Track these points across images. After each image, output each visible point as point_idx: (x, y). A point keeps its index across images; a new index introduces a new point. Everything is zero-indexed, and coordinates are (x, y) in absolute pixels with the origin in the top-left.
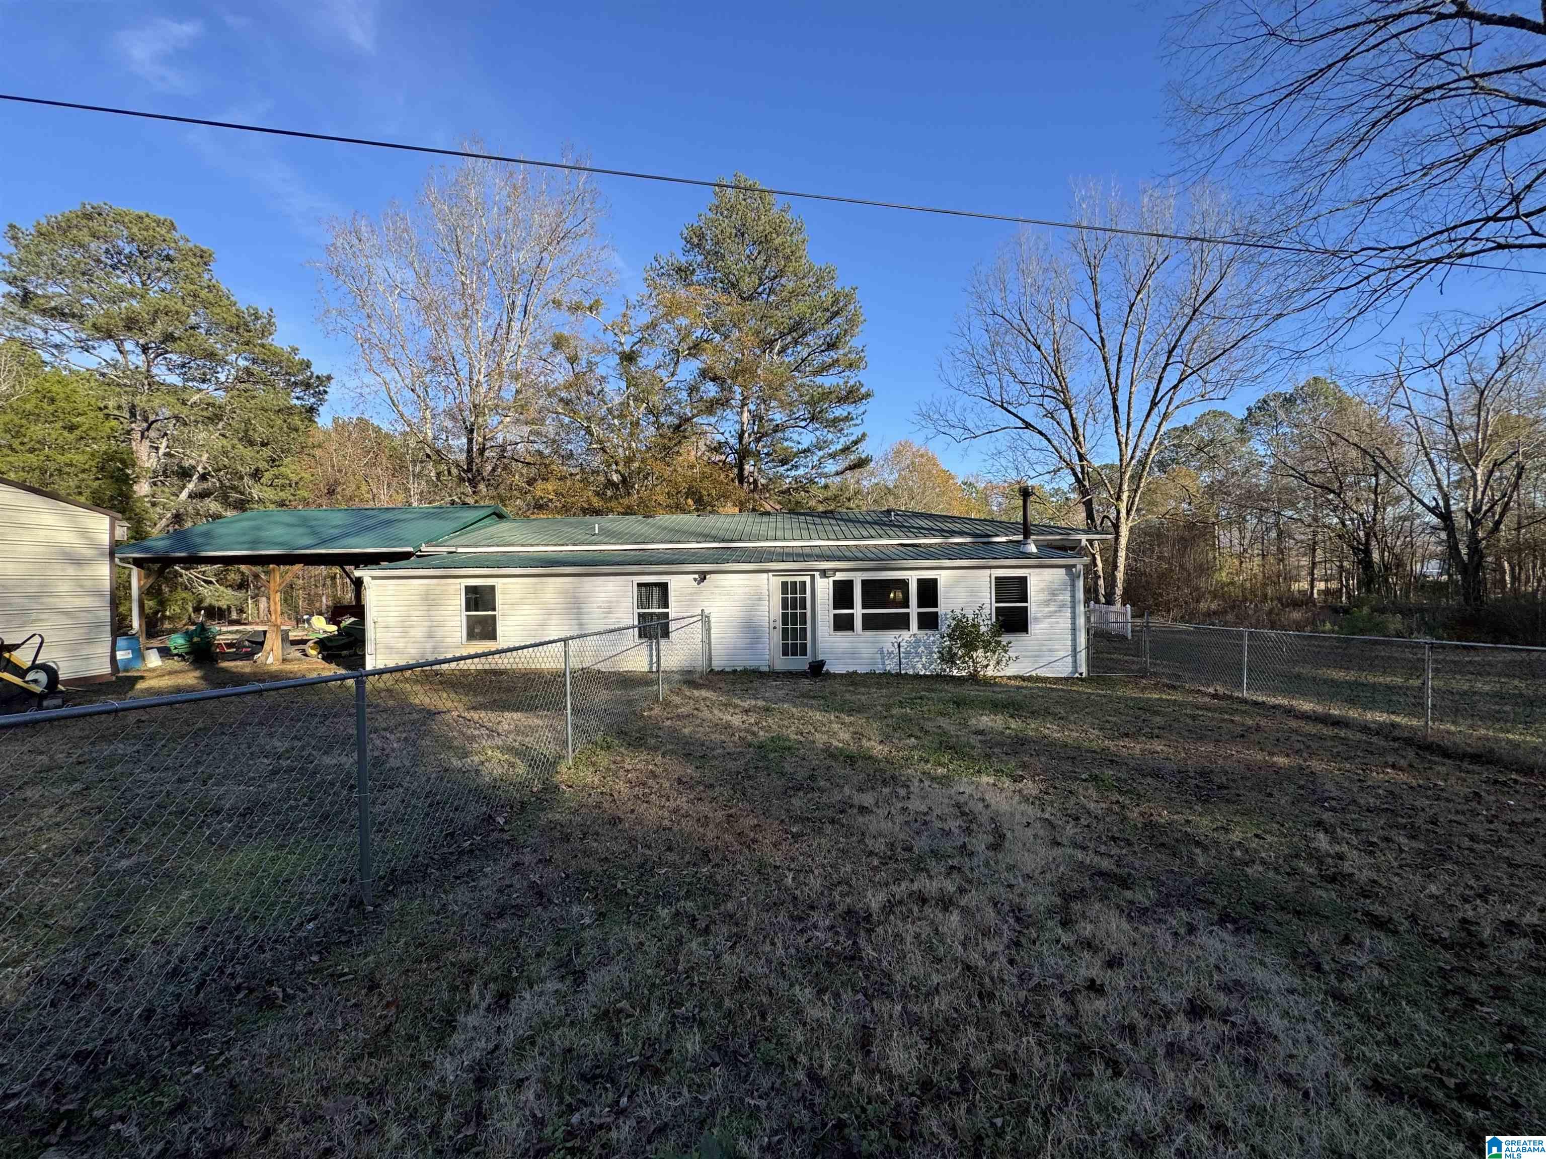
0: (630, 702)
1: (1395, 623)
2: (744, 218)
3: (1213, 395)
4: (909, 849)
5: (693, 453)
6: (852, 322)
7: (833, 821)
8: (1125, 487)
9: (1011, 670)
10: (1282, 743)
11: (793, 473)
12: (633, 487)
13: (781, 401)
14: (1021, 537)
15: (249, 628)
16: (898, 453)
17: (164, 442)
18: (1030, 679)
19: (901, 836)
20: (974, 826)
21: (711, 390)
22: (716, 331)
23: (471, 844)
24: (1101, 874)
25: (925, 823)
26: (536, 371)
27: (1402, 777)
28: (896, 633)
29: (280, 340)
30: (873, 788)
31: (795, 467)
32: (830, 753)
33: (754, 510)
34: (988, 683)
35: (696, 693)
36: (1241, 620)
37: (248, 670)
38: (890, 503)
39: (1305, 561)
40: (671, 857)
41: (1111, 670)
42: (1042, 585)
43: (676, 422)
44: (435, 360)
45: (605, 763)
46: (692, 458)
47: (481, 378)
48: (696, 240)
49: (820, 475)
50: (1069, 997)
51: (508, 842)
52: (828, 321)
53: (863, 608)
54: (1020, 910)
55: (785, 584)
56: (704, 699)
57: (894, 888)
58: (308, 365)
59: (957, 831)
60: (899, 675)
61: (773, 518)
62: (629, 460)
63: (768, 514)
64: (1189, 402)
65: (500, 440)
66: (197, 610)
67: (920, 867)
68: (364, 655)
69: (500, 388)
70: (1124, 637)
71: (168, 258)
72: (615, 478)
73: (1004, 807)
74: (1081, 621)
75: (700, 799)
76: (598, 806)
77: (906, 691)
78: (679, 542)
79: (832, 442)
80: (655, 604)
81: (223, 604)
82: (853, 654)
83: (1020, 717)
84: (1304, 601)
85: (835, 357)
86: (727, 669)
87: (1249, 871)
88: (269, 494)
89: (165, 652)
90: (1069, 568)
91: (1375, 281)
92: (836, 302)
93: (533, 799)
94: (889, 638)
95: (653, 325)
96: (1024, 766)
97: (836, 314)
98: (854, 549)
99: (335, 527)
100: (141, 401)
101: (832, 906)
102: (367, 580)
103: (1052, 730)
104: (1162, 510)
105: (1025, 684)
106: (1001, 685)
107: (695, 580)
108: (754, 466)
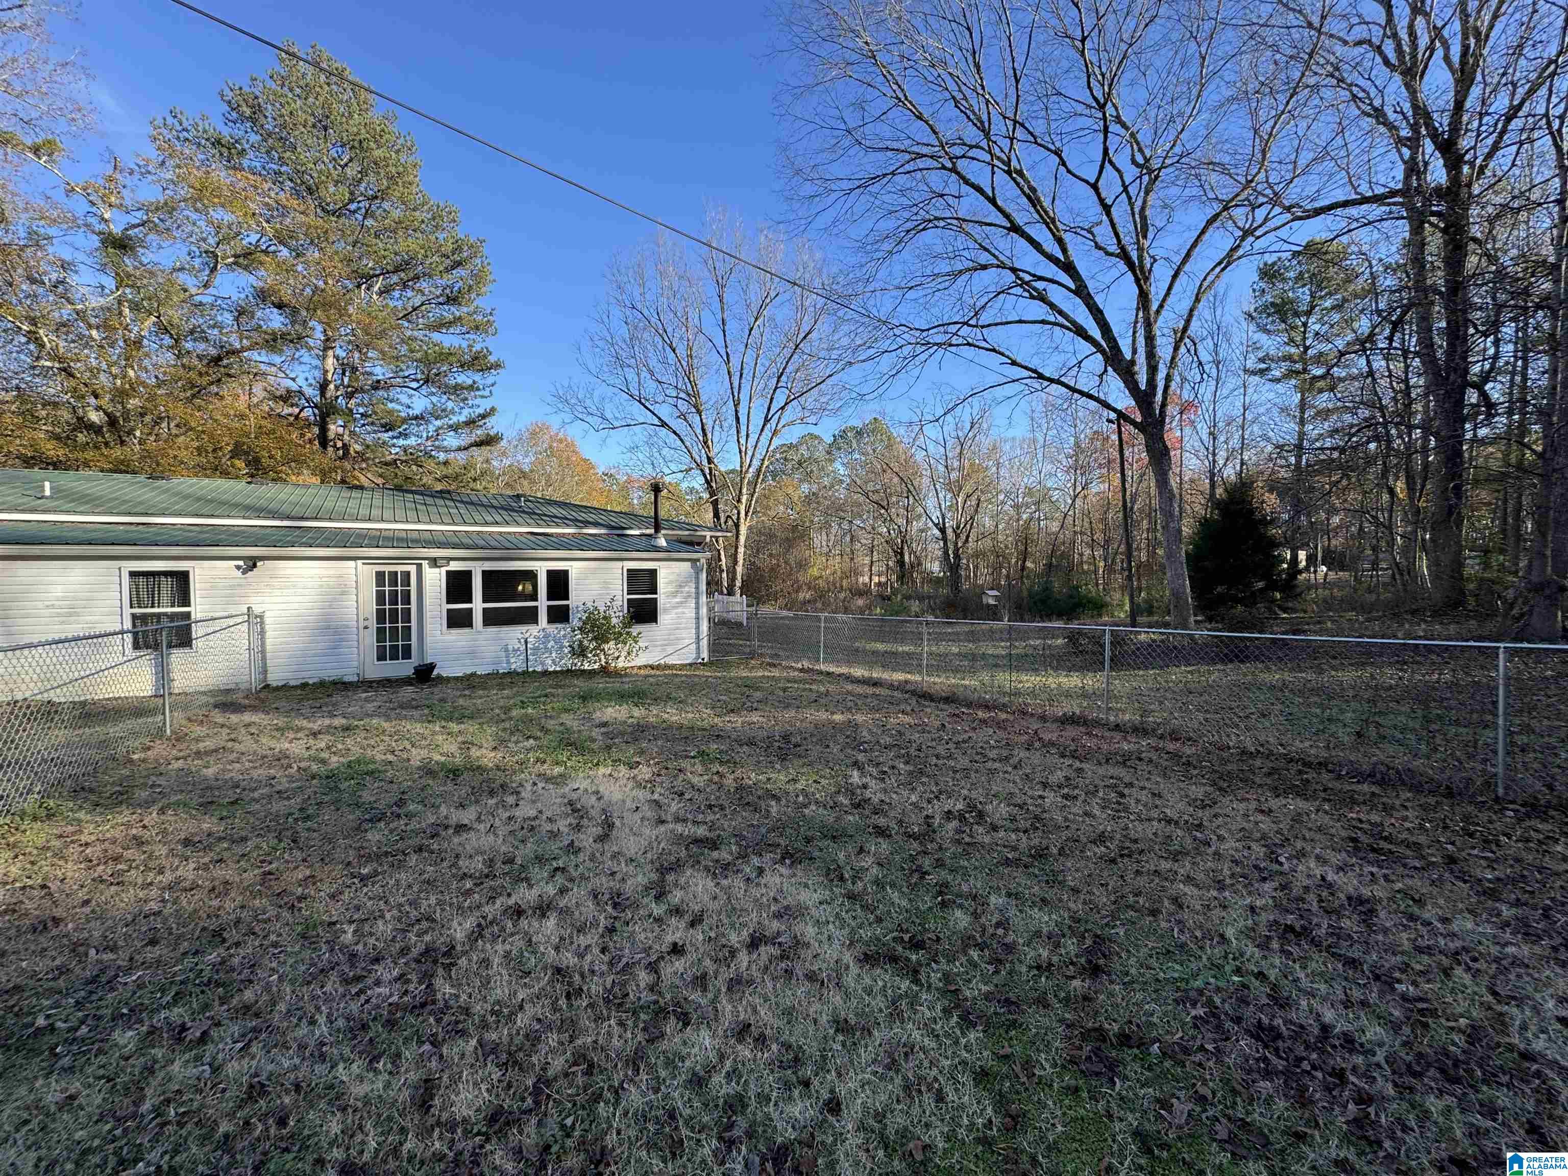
0: (103, 744)
1: (915, 606)
2: (327, 105)
3: (809, 420)
4: (510, 861)
5: (244, 398)
6: (478, 277)
7: (419, 850)
8: (744, 491)
9: (642, 660)
10: (840, 704)
11: (401, 442)
12: (130, 433)
13: (382, 352)
14: (652, 531)
16: (534, 434)
18: (658, 667)
19: (503, 849)
20: (585, 822)
21: (276, 321)
22: (281, 243)
24: (697, 841)
25: (532, 829)
27: (907, 719)
28: (523, 628)
30: (477, 802)
31: (406, 436)
32: (428, 771)
33: (343, 481)
34: (618, 674)
35: (234, 718)
36: (826, 605)
38: (524, 487)
39: (867, 560)
40: (152, 953)
41: (727, 653)
42: (672, 577)
43: (213, 352)
45: (39, 840)
46: (242, 405)
48: (248, 112)
49: (439, 448)
50: (653, 967)
52: (447, 270)
53: (484, 601)
54: (619, 895)
55: (380, 576)
56: (247, 725)
57: (486, 909)
59: (566, 830)
60: (525, 673)
61: (367, 494)
62: (121, 395)
63: (361, 488)
64: (792, 423)
67: (522, 878)
70: (741, 624)
72: (95, 417)
73: (617, 796)
74: (704, 611)
75: (220, 861)
77: (532, 688)
78: (210, 516)
79: (453, 412)
80: (165, 599)
82: (472, 653)
83: (643, 704)
84: (863, 592)
85: (458, 314)
86: (292, 683)
87: (806, 811)
90: (694, 561)
91: (907, 350)
92: (458, 249)
94: (514, 634)
95: (169, 208)
96: (642, 752)
97: (458, 264)
98: (474, 536)
101: (405, 951)
103: (672, 715)
104: (772, 513)
105: (653, 672)
106: (631, 675)
107: (238, 568)
108: (344, 427)
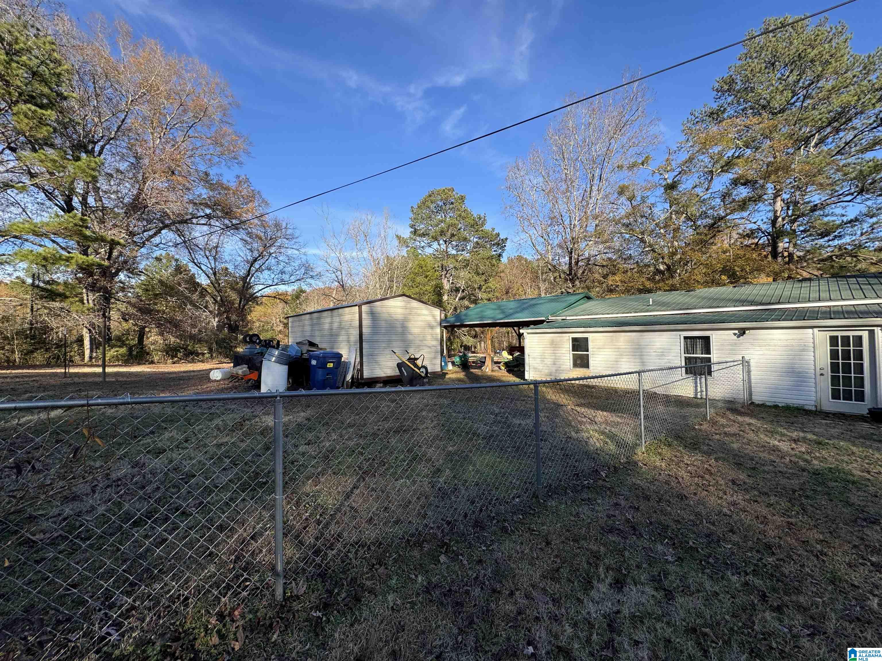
0: (684, 417)
2: (774, 50)
5: (727, 242)
11: (836, 242)
12: (675, 272)
13: (820, 184)
15: (478, 355)
17: (451, 278)
21: (743, 192)
22: (747, 148)
23: (588, 483)
26: (607, 211)
29: (487, 227)
31: (839, 237)
33: (789, 278)
35: (740, 418)
37: (480, 374)
43: (711, 222)
44: (552, 219)
45: (669, 455)
46: (726, 245)
47: (576, 222)
48: (726, 87)
51: (609, 489)
55: (834, 339)
56: (749, 424)
58: (498, 235)
62: (672, 255)
63: (807, 280)
65: (587, 255)
66: (461, 346)
68: (524, 371)
69: (587, 226)
71: (452, 203)
72: (662, 267)
75: (757, 501)
76: (667, 483)
78: (718, 307)
80: (699, 350)
81: (470, 344)
86: (768, 404)
88: (485, 296)
89: (453, 363)
93: (621, 467)
95: (691, 160)
99: (511, 309)
100: (444, 263)
102: (525, 334)
107: (735, 334)
108: (789, 242)
